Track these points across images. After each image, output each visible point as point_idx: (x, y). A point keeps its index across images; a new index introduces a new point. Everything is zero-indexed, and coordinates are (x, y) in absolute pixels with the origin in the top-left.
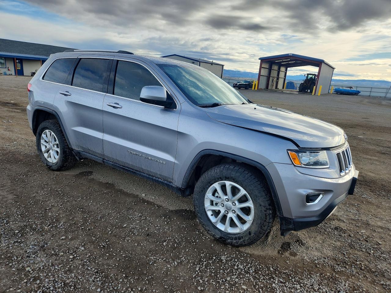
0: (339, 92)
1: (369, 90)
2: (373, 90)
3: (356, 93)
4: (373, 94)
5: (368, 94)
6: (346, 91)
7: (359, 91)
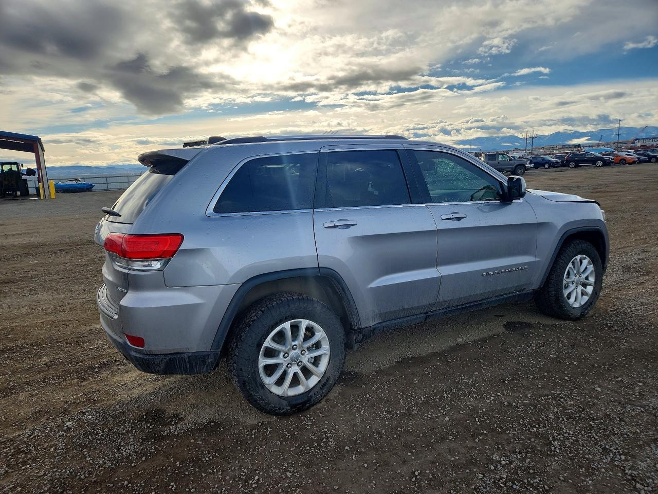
0: (61, 190)
1: (104, 180)
2: (109, 180)
3: (88, 188)
4: (111, 186)
5: (104, 187)
6: (71, 187)
7: (91, 185)
